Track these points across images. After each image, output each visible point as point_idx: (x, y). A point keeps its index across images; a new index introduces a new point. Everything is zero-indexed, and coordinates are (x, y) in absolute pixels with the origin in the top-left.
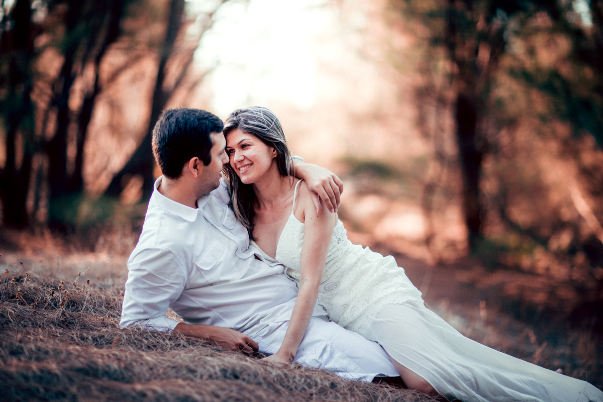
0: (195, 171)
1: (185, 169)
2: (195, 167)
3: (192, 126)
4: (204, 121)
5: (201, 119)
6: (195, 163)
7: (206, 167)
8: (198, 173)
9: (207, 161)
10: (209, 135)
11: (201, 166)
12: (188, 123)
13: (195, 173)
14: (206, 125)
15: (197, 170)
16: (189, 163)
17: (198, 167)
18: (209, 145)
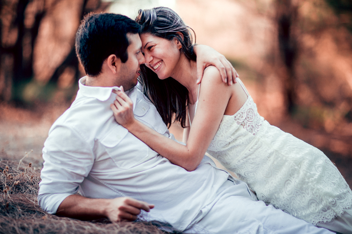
0: (113, 68)
1: (104, 66)
2: (113, 64)
3: (109, 25)
4: (121, 22)
5: (119, 20)
6: (113, 60)
7: (123, 64)
8: (116, 70)
9: (124, 58)
10: (125, 34)
11: (119, 63)
12: (106, 23)
13: (113, 69)
14: (123, 25)
15: (116, 67)
16: (107, 61)
17: (116, 64)
18: (126, 44)
